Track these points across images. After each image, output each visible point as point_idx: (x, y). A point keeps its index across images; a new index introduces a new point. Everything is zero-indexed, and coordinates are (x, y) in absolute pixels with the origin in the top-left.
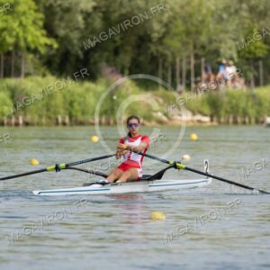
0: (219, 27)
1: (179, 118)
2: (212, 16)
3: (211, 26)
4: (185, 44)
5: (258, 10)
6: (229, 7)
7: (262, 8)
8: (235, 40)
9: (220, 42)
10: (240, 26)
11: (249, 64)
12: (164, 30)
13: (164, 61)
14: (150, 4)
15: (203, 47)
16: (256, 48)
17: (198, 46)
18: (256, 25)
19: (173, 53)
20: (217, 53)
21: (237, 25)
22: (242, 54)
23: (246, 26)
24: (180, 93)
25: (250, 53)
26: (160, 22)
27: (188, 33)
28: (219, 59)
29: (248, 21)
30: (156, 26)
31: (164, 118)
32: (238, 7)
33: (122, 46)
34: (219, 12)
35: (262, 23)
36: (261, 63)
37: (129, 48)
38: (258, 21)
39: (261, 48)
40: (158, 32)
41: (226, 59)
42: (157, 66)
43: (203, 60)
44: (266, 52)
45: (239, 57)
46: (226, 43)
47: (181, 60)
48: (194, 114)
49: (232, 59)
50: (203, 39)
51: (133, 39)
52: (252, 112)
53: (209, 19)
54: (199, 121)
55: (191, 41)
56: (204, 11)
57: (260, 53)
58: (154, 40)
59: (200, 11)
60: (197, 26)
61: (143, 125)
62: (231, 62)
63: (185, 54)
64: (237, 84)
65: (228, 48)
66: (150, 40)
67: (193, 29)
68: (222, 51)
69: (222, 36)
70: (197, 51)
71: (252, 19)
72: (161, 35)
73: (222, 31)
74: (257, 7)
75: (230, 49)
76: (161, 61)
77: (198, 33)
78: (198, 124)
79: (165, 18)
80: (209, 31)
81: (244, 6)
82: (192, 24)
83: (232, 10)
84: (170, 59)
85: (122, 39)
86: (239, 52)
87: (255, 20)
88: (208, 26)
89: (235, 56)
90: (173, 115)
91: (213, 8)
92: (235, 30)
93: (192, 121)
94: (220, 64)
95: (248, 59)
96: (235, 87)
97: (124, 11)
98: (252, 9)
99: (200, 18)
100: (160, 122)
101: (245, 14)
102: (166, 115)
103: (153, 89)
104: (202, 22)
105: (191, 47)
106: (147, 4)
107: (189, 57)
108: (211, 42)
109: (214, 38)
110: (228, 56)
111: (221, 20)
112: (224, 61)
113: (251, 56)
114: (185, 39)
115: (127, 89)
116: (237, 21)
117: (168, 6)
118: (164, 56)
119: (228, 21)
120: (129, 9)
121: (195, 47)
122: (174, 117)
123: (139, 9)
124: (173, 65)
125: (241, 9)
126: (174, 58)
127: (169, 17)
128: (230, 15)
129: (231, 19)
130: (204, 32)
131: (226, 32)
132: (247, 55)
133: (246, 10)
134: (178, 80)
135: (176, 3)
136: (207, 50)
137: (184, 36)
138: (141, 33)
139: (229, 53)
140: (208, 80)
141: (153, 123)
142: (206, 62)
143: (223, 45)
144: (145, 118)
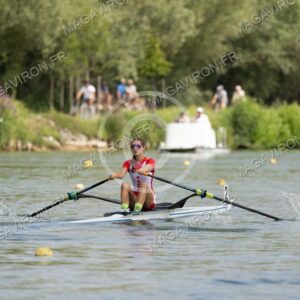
0: (117, 41)
1: (72, 143)
2: (110, 29)
3: (108, 41)
4: (79, 61)
5: (160, 23)
6: (129, 20)
7: (164, 20)
8: (134, 56)
9: (119, 59)
10: (140, 41)
11: (150, 83)
12: (55, 45)
13: (57, 79)
14: (41, 17)
15: (99, 64)
16: (158, 65)
17: (94, 63)
18: (158, 39)
19: (66, 71)
20: (115, 71)
21: (138, 40)
22: (142, 72)
23: (147, 41)
24: (74, 115)
25: (151, 70)
26: (52, 36)
27: (83, 49)
28: (117, 78)
29: (149, 35)
30: (47, 41)
31: (57, 143)
32: (138, 19)
33: (9, 62)
34: (117, 25)
35: (165, 37)
36: (163, 82)
37: (17, 65)
38: (161, 36)
39: (163, 65)
40: (50, 48)
41: (125, 77)
42: (49, 85)
43: (99, 78)
44: (169, 70)
45: (139, 75)
46: (125, 60)
47: (75, 79)
48: (89, 138)
49: (131, 77)
50: (100, 55)
51: (21, 55)
52: (153, 136)
53: (106, 33)
54: (95, 147)
55: (86, 58)
56: (101, 24)
57: (163, 71)
58: (45, 56)
59: (96, 24)
60: (92, 41)
61: (32, 150)
62: (130, 81)
63: (79, 72)
64: (137, 106)
65: (128, 66)
66: (41, 57)
67: (88, 44)
68: (120, 68)
69: (120, 52)
70: (92, 69)
71: (153, 33)
72: (53, 51)
73: (120, 47)
74: (160, 19)
75: (129, 66)
76: (52, 79)
77: (94, 48)
78: (93, 150)
79: (57, 32)
80: (106, 46)
81: (145, 18)
82: (87, 39)
83: (132, 23)
84: (62, 77)
85: (9, 55)
86: (139, 70)
87: (157, 34)
88: (105, 41)
89: (135, 74)
90: (65, 140)
91: (111, 20)
92: (134, 45)
93: (87, 146)
94: (119, 83)
95: (149, 78)
96: (135, 109)
97: (11, 25)
98: (153, 22)
99: (96, 32)
100: (52, 148)
101: (146, 27)
102: (58, 140)
103: (44, 111)
104: (99, 36)
105: (86, 64)
106: (37, 16)
107: (83, 75)
108: (108, 58)
109: (112, 53)
110: (127, 74)
111: (119, 34)
112: (123, 80)
113: (153, 74)
114: (79, 54)
115: (15, 111)
116: (137, 36)
117: (60, 19)
118: (56, 74)
119: (127, 35)
120: (17, 22)
121: (90, 64)
122: (67, 142)
123: (28, 21)
124: (66, 84)
125: (141, 22)
126: (67, 76)
127: (62, 31)
128: (130, 28)
129: (131, 33)
130: (101, 47)
131: (126, 47)
132: (148, 73)
133: (147, 24)
134: (71, 101)
135: (69, 15)
136: (104, 67)
137: (78, 51)
138: (31, 48)
139: (128, 71)
140: (105, 101)
141: (44, 149)
142: (102, 80)
143: (121, 62)
144: (34, 143)
